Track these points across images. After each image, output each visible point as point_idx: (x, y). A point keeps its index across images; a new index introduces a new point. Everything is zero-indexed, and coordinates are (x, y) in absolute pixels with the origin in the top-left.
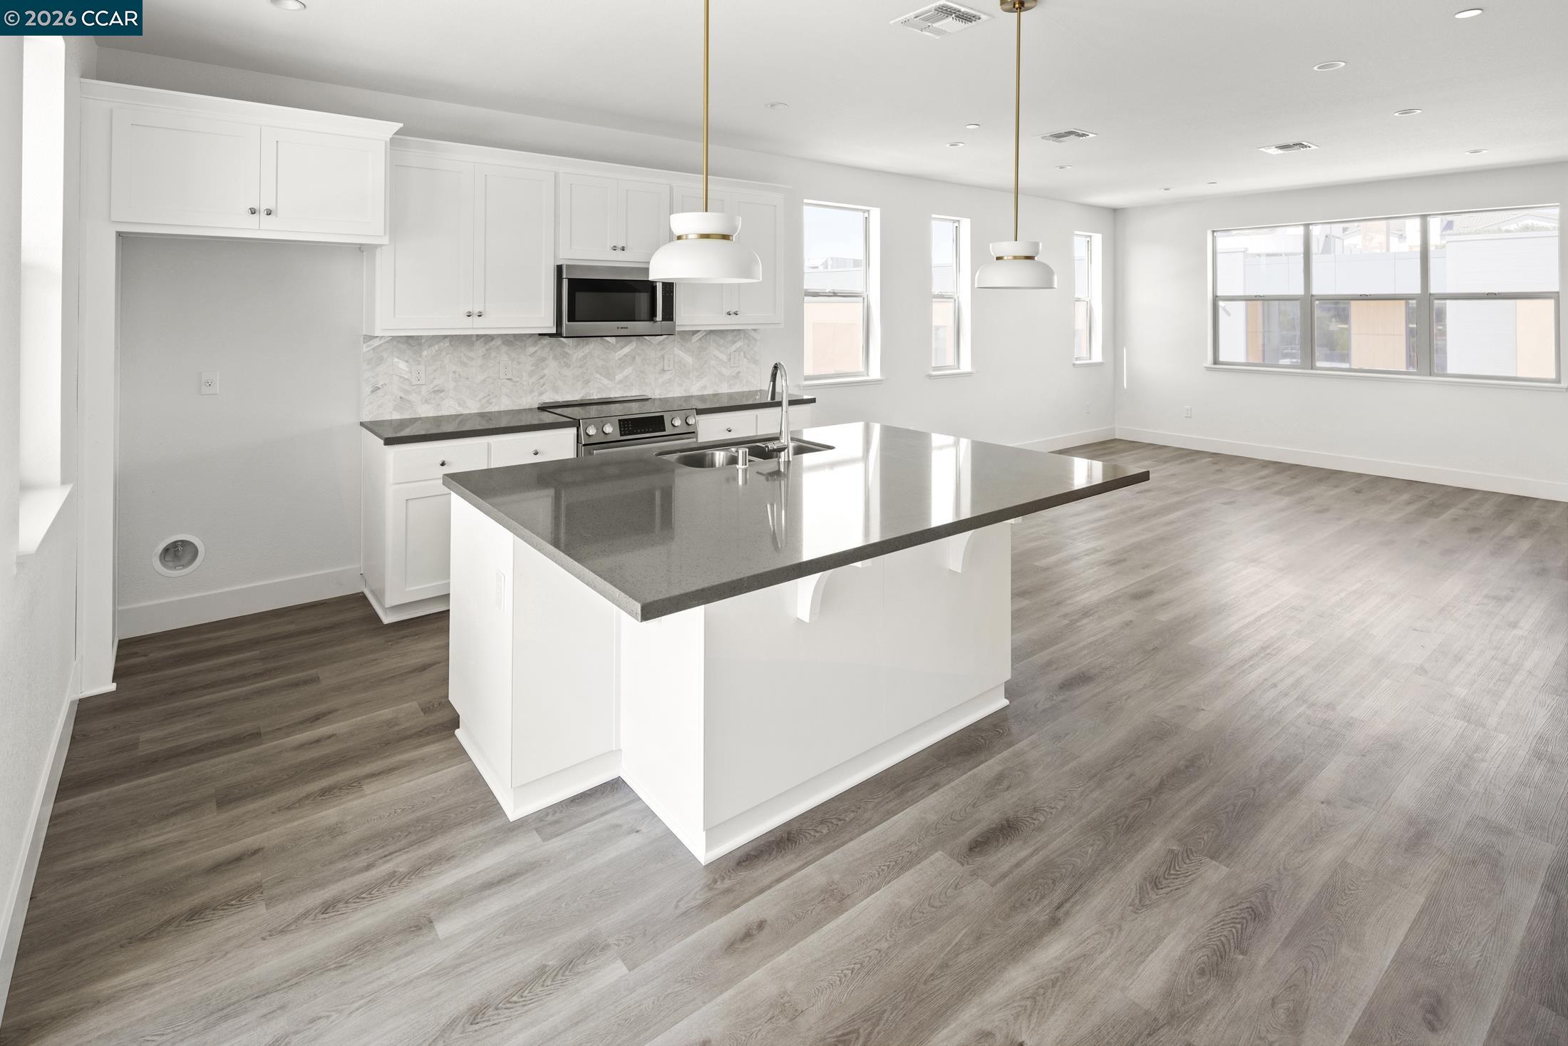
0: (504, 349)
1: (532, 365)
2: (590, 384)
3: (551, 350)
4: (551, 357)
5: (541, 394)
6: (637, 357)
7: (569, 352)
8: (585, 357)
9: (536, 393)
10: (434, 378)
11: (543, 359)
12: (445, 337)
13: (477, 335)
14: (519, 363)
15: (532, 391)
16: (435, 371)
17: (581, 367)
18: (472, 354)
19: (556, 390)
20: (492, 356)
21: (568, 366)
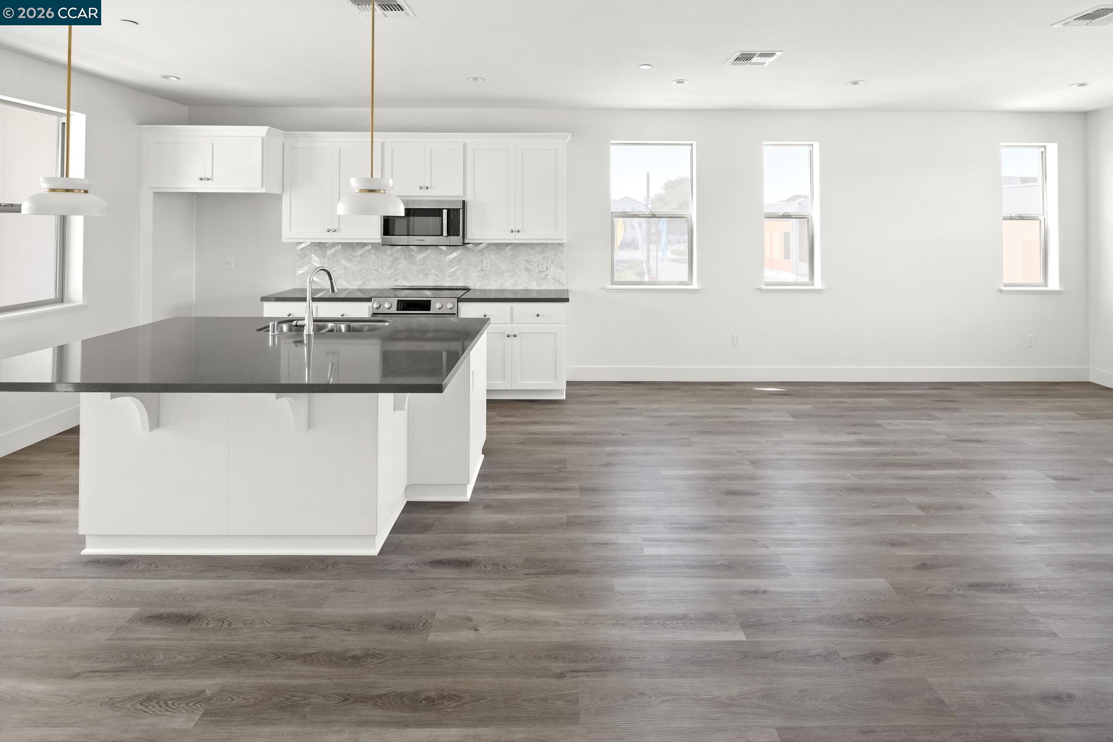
0: (373, 251)
1: (390, 262)
2: (428, 276)
3: (402, 252)
4: (403, 257)
5: (396, 280)
6: (462, 260)
7: (415, 255)
8: (425, 258)
9: (393, 280)
10: (333, 267)
11: (397, 259)
12: (339, 243)
13: (357, 243)
14: (382, 260)
15: (390, 278)
16: (334, 262)
17: (422, 265)
18: (354, 254)
19: (406, 278)
20: (366, 255)
21: (413, 264)
